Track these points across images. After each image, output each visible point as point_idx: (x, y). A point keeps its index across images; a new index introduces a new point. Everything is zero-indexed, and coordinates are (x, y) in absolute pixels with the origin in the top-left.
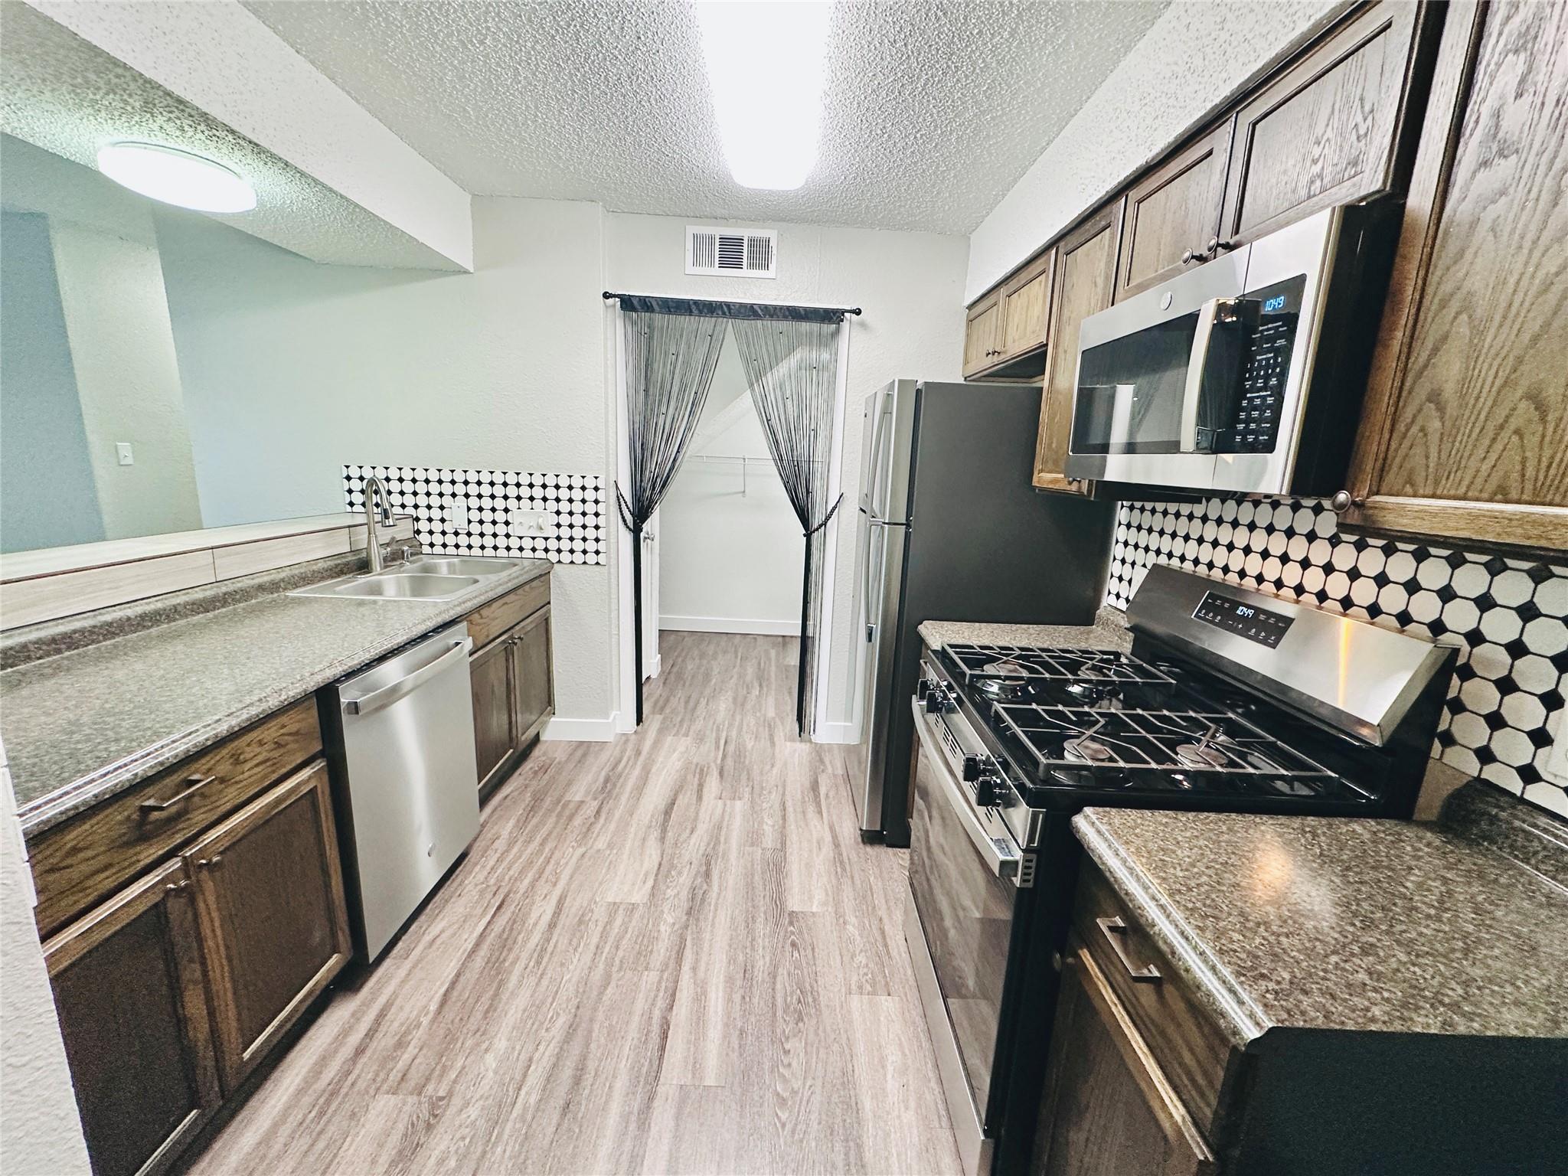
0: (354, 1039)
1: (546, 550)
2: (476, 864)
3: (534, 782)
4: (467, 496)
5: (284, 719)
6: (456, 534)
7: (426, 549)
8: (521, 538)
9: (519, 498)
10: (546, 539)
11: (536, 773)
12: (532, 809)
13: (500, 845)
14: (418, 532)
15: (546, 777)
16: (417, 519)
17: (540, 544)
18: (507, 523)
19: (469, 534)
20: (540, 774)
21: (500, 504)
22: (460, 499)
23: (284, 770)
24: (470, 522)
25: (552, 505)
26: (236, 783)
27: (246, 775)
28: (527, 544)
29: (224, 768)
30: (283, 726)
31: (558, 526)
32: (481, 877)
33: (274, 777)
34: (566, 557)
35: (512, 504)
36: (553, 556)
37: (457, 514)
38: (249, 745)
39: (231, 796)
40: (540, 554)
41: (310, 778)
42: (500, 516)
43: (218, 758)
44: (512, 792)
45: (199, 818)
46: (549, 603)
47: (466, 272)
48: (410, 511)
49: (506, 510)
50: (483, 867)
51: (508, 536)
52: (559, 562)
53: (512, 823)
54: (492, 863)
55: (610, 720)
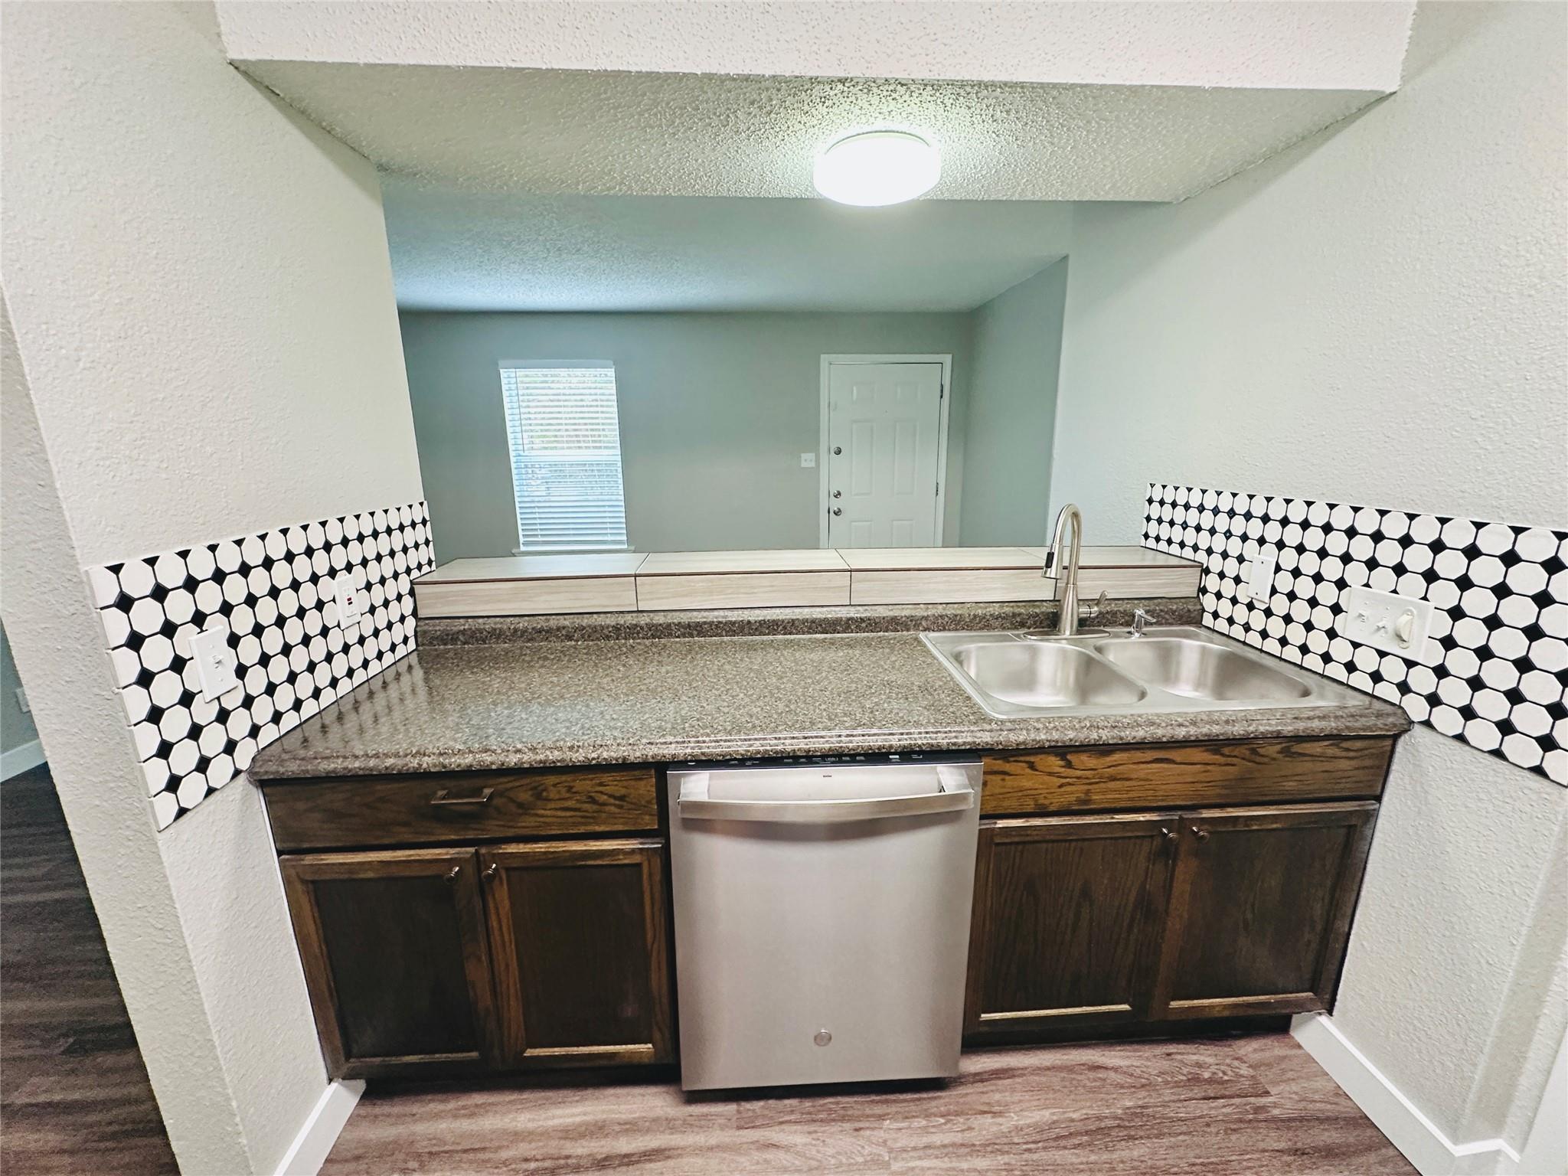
0: (625, 1145)
1: (1404, 688)
2: (928, 1116)
3: (1167, 1094)
4: (1281, 545)
5: (606, 778)
6: (1251, 607)
7: (1208, 620)
8: (1356, 645)
9: (1372, 564)
10: (1410, 664)
11: (1195, 1080)
12: (1096, 1133)
13: (986, 1127)
14: (1203, 591)
15: (1204, 1108)
16: (1207, 571)
17: (1393, 670)
18: (1336, 609)
19: (1268, 613)
20: (1197, 1092)
21: (1332, 569)
22: (1270, 549)
23: (598, 829)
24: (1274, 591)
25: (1446, 594)
26: (537, 815)
27: (548, 813)
28: (1367, 661)
29: (525, 796)
30: (601, 784)
31: (1449, 643)
32: (904, 1141)
33: (582, 830)
34: (1448, 720)
35: (1356, 573)
36: (1416, 708)
37: (1258, 577)
38: (555, 785)
39: (528, 824)
40: (1387, 691)
41: (633, 851)
42: (1327, 594)
43: (517, 784)
44: (1115, 1069)
45: (493, 829)
46: (1378, 799)
47: (1383, 98)
48: (1201, 556)
49: (1341, 584)
50: (925, 1130)
51: (1332, 634)
52: (1427, 724)
53: (1046, 1115)
54: (937, 1139)
55: (1460, 1150)
